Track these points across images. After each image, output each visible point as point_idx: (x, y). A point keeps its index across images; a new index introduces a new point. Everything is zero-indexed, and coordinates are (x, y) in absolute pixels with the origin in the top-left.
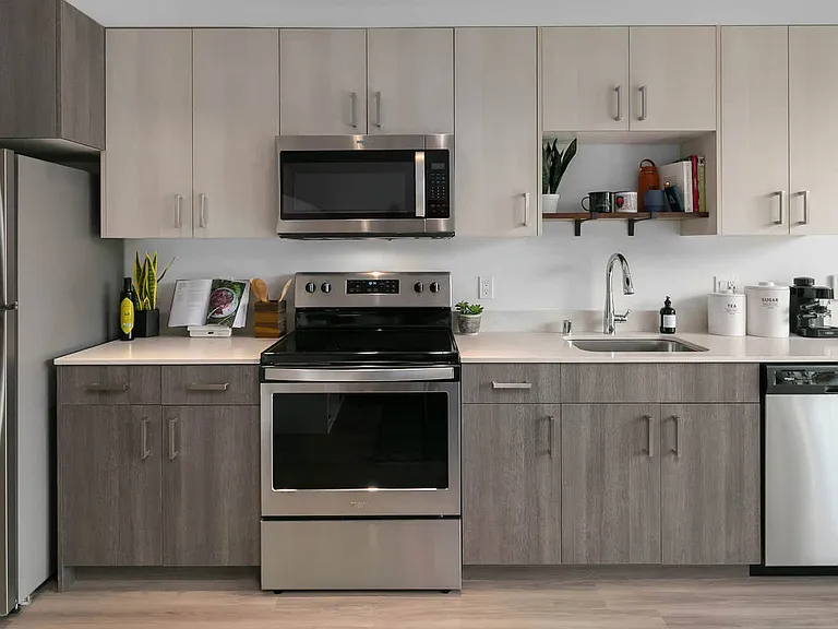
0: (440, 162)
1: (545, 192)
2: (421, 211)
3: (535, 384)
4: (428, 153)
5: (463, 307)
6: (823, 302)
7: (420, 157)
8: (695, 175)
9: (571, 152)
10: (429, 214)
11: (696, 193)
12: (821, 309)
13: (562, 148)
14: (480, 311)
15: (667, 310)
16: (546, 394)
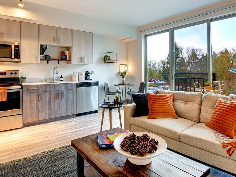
0: (17, 48)
1: (40, 55)
2: (13, 57)
3: (38, 89)
4: (14, 45)
5: (22, 78)
6: (89, 75)
7: (13, 46)
8: (69, 53)
9: (46, 47)
10: (15, 58)
11: (69, 57)
12: (89, 76)
13: (44, 47)
14: (26, 78)
15: (61, 77)
16: (40, 90)
